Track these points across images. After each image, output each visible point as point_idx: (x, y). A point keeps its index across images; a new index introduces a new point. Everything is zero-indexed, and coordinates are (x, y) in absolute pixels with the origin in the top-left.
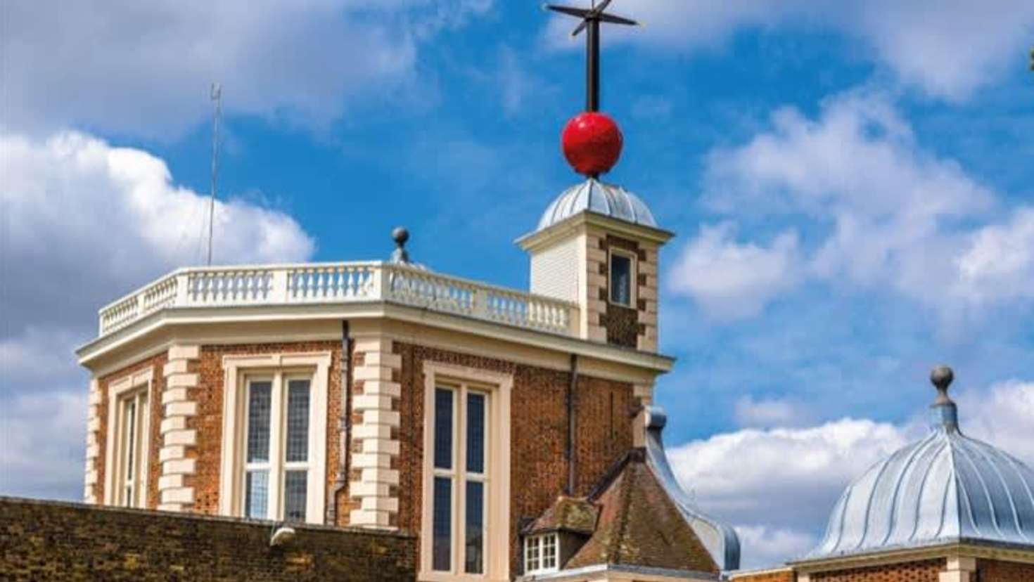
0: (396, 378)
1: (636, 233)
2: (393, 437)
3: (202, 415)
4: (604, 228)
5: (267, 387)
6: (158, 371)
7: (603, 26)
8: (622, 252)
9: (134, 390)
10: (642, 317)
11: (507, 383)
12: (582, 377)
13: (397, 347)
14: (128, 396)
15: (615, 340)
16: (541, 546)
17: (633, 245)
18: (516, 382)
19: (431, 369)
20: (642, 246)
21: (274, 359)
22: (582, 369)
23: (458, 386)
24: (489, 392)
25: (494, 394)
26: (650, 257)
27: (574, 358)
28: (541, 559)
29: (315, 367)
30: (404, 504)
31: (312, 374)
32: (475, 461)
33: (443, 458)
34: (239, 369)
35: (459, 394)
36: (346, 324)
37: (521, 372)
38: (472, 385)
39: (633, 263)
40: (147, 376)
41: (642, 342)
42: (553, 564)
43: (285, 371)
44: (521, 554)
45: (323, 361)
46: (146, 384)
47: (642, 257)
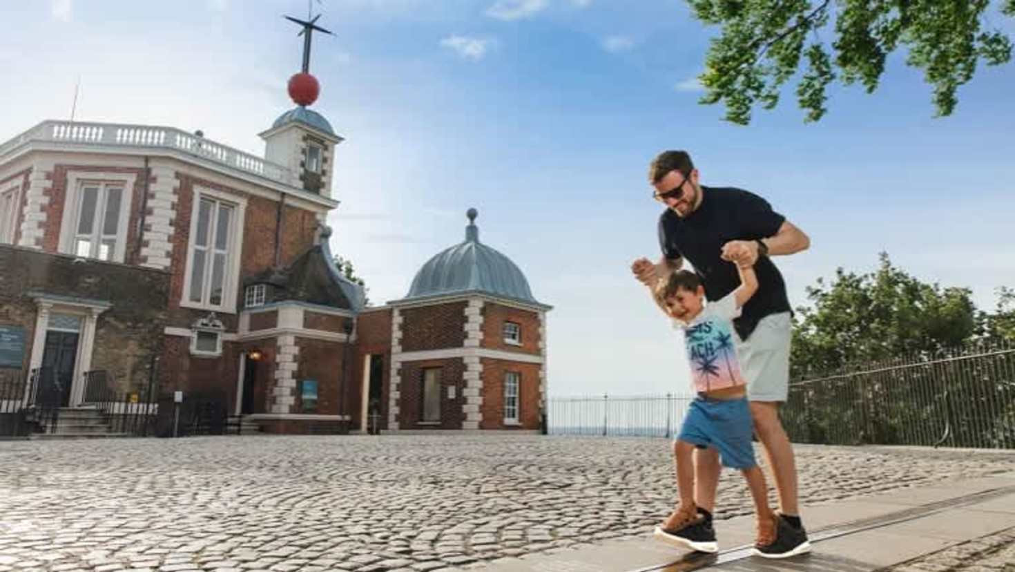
0: (175, 192)
1: (323, 135)
2: (171, 224)
3: (51, 205)
4: (307, 131)
5: (95, 191)
6: (27, 177)
7: (314, 32)
8: (315, 144)
9: (12, 189)
10: (324, 179)
11: (243, 203)
12: (288, 206)
13: (178, 175)
14: (9, 194)
15: (307, 188)
16: (255, 292)
17: (322, 142)
18: (249, 203)
19: (197, 190)
20: (327, 143)
21: (101, 175)
22: (288, 201)
23: (214, 202)
24: (233, 207)
25: (236, 208)
26: (330, 148)
27: (283, 194)
28: (255, 298)
29: (125, 181)
30: (175, 262)
31: (122, 185)
32: (221, 243)
33: (201, 240)
34: (78, 179)
35: (215, 206)
36: (147, 159)
37: (252, 199)
38: (224, 202)
39: (320, 150)
40: (19, 182)
41: (323, 191)
42: (261, 301)
43: (108, 183)
44: (244, 295)
45: (131, 179)
46: (17, 187)
47: (326, 148)
